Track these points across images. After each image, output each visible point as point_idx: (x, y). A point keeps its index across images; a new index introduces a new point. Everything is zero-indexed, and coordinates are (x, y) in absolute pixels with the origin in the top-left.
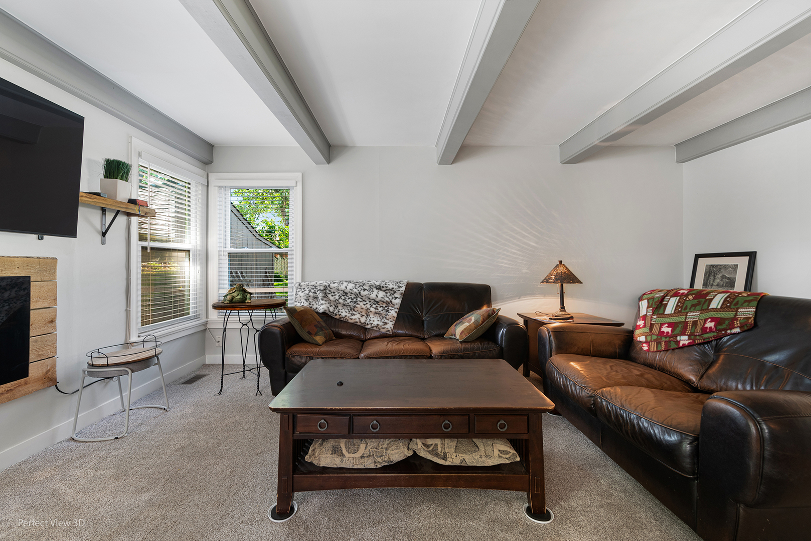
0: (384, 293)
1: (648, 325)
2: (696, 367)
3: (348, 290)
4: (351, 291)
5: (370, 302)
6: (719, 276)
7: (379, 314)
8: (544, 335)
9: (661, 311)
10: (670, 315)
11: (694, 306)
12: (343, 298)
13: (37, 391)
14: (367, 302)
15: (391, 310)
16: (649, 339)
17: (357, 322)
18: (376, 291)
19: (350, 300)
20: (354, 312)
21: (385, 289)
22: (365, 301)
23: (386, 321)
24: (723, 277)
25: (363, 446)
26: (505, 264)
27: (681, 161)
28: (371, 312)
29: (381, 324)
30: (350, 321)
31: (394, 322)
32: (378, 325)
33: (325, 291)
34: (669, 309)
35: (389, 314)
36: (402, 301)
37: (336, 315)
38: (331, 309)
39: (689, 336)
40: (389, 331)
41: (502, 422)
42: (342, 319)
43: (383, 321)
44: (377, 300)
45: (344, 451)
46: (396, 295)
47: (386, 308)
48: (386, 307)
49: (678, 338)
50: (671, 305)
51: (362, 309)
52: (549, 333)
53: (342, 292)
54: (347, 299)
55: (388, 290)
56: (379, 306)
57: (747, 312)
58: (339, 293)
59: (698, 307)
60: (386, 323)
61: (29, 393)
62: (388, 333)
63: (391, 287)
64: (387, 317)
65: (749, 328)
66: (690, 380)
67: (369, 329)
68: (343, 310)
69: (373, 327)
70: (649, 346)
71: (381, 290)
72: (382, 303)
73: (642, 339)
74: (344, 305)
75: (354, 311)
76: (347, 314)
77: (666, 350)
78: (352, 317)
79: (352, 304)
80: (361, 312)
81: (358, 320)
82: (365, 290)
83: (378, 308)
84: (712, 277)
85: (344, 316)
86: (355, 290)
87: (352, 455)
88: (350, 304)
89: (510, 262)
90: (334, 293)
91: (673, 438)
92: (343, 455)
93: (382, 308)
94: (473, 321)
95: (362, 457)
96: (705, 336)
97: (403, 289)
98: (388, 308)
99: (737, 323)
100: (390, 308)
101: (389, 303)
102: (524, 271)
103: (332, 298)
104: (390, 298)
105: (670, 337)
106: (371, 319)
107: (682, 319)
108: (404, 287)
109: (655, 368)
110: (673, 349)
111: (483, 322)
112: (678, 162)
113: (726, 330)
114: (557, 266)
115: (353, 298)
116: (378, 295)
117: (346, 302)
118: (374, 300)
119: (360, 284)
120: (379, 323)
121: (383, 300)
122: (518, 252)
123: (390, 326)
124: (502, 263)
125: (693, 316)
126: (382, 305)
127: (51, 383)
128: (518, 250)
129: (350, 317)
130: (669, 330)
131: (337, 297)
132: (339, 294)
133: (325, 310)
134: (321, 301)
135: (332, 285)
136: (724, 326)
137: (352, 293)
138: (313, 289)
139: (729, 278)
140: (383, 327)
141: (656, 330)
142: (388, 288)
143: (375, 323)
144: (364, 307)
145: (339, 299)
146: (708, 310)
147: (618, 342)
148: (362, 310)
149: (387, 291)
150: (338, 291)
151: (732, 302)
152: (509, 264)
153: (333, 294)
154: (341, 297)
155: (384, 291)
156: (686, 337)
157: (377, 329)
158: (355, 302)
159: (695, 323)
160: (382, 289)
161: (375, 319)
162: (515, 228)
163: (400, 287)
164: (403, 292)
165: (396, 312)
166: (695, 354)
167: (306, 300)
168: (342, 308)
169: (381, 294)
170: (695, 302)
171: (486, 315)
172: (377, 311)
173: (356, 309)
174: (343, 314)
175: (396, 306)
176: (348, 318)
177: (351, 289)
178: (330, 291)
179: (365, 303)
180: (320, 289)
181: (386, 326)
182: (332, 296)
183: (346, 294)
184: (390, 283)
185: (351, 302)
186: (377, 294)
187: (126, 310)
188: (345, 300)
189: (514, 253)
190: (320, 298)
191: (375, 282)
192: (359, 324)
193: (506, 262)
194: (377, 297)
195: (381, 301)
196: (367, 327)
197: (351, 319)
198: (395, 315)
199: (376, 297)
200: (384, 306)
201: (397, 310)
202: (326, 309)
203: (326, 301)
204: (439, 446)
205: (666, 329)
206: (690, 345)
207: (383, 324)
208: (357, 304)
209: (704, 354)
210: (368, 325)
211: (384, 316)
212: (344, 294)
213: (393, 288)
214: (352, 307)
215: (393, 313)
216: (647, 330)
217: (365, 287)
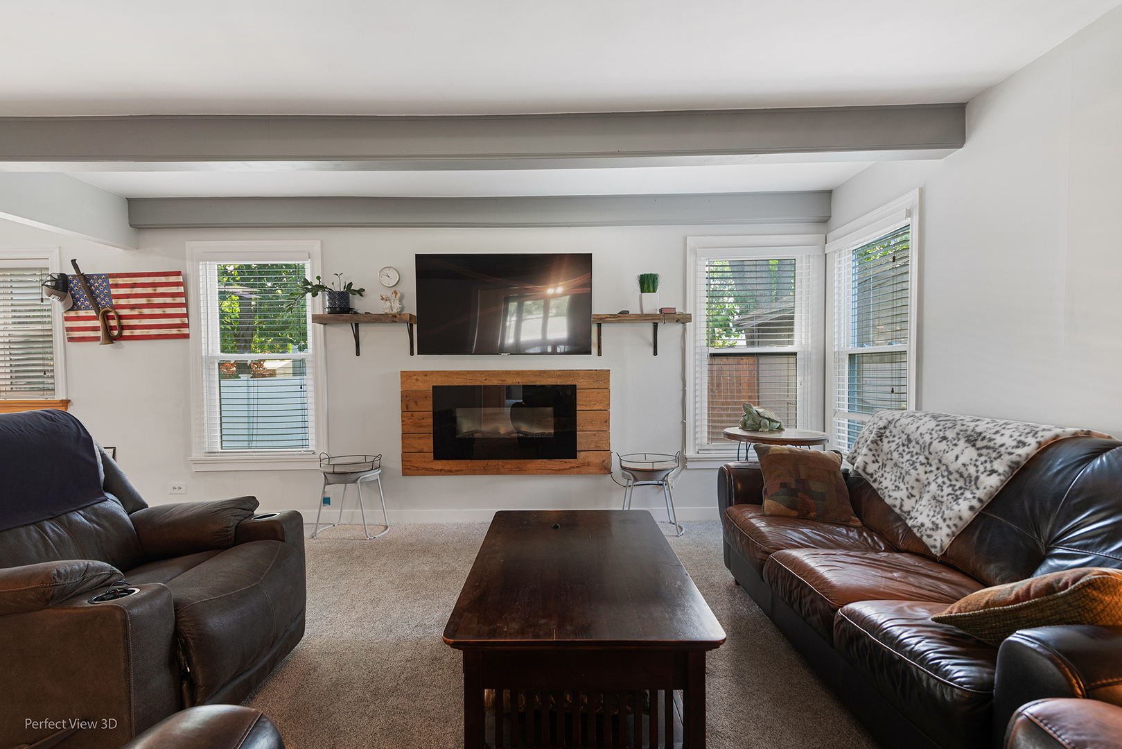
0: (975, 454)
7: (938, 501)
13: (596, 474)
15: (965, 499)
18: (961, 446)
20: (901, 484)
21: (983, 443)
23: (941, 521)
28: (929, 491)
29: (928, 524)
30: (886, 500)
31: (956, 531)
32: (923, 525)
36: (1000, 483)
38: (873, 469)
40: (933, 546)
42: (879, 493)
43: (936, 519)
44: (954, 467)
46: (997, 465)
47: (958, 492)
48: (960, 488)
51: (918, 480)
54: (903, 454)
55: (988, 448)
56: (948, 483)
61: (590, 473)
62: (933, 549)
63: (999, 440)
64: (948, 513)
67: (906, 527)
68: (889, 475)
69: (915, 526)
71: (974, 445)
72: (958, 476)
75: (903, 480)
76: (890, 484)
78: (893, 493)
80: (913, 488)
82: (945, 438)
83: (945, 487)
85: (884, 487)
93: (950, 490)
98: (962, 494)
100: (967, 493)
101: (970, 481)
103: (885, 446)
104: (982, 468)
106: (920, 508)
108: (1031, 447)
116: (961, 456)
119: (946, 424)
120: (928, 521)
121: (963, 469)
123: (944, 536)
126: (954, 482)
127: (606, 471)
129: (891, 493)
140: (929, 532)
142: (991, 444)
143: (922, 519)
144: (923, 477)
145: (895, 450)
148: (915, 484)
149: (984, 451)
155: (979, 449)
157: (919, 534)
158: (912, 464)
160: (977, 442)
161: (927, 511)
163: (1019, 446)
164: (1018, 460)
165: (973, 508)
168: (890, 470)
169: (968, 455)
172: (939, 492)
173: (907, 478)
174: (886, 483)
175: (980, 493)
176: (887, 494)
179: (928, 469)
181: (934, 534)
184: (1001, 431)
185: (907, 461)
186: (960, 452)
187: (683, 422)
188: (900, 454)
194: (957, 459)
195: (958, 471)
196: (906, 522)
197: (891, 497)
199: (954, 459)
200: (958, 485)
201: (977, 504)
207: (933, 526)
208: (914, 468)
210: (909, 517)
211: (944, 508)
213: (1002, 445)
214: (904, 472)
215: (964, 507)
217: (950, 433)
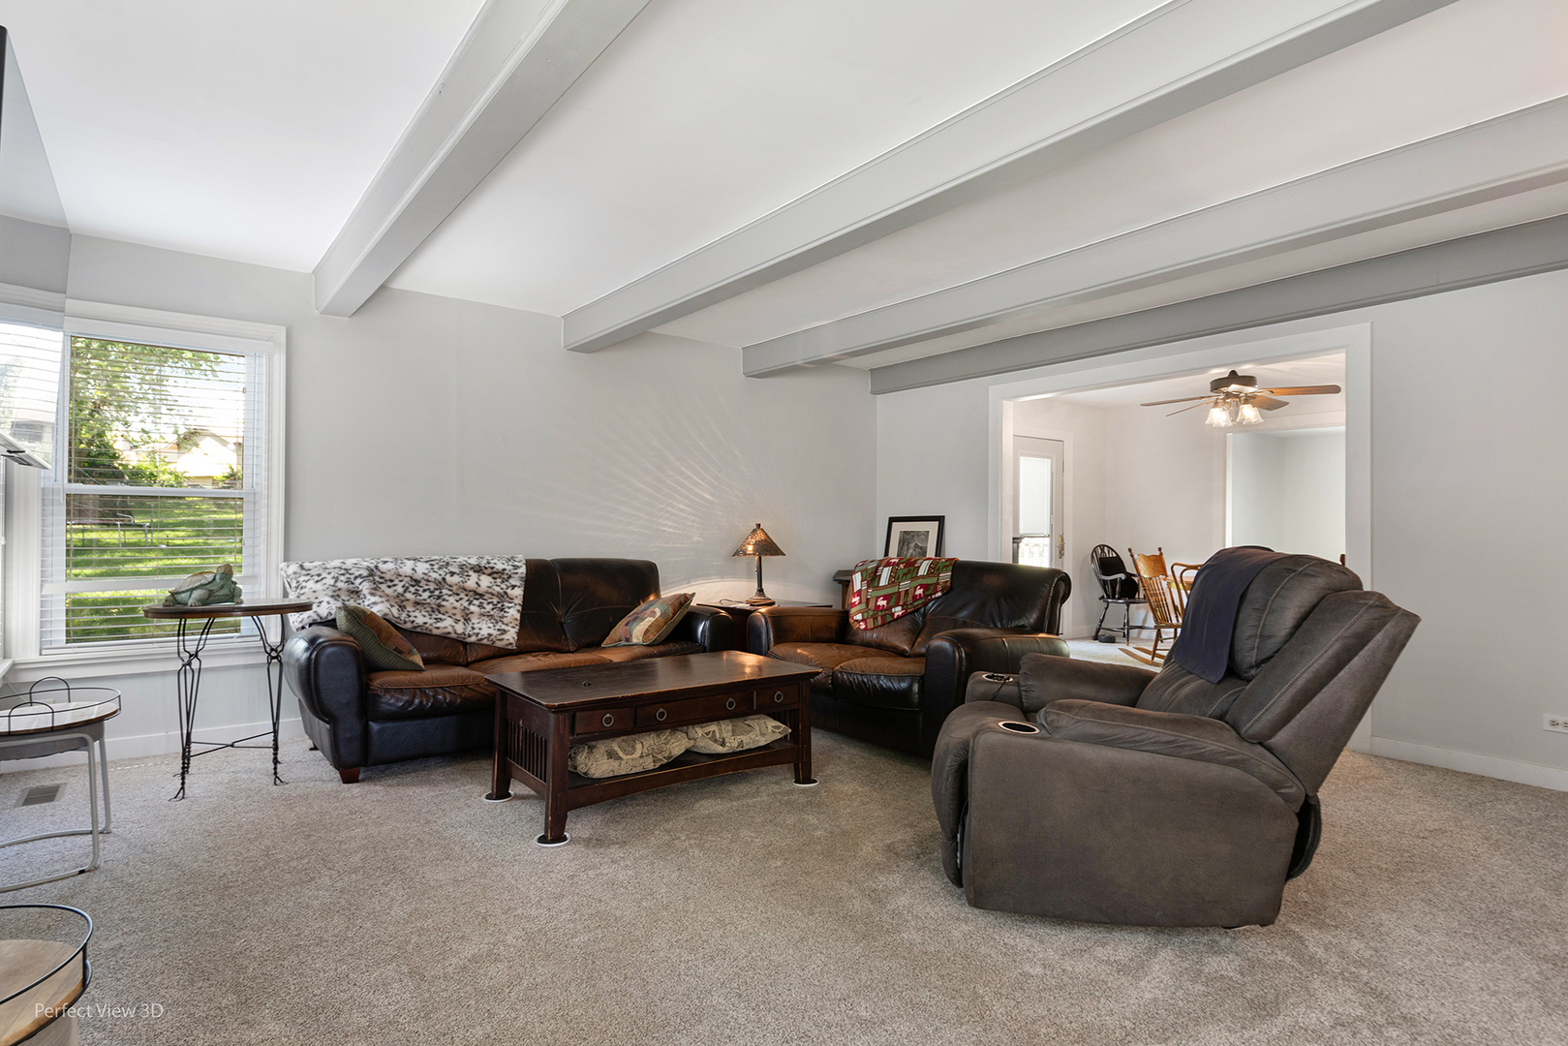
0: (490, 579)
1: (864, 600)
2: (909, 636)
3: (419, 575)
4: (426, 577)
5: (467, 595)
6: (912, 545)
7: (488, 616)
8: (759, 623)
9: (876, 584)
10: (885, 587)
11: (905, 574)
12: (412, 589)
14: (462, 595)
15: (509, 608)
16: (865, 617)
17: (449, 633)
18: (474, 576)
19: (427, 594)
20: (440, 616)
21: (489, 571)
22: (458, 595)
23: (504, 627)
24: (916, 546)
25: (639, 746)
26: (670, 527)
27: (874, 392)
28: (472, 613)
29: (495, 633)
30: (435, 632)
31: (518, 628)
32: (490, 635)
33: (371, 578)
34: (883, 582)
35: (506, 614)
36: (524, 591)
37: (405, 622)
38: (395, 611)
39: (902, 606)
40: (511, 644)
41: (779, 693)
42: (418, 630)
43: (497, 627)
44: (480, 590)
45: (621, 754)
46: (513, 582)
47: (499, 605)
48: (499, 603)
49: (893, 610)
50: (885, 574)
51: (455, 608)
52: (766, 619)
53: (409, 579)
54: (420, 593)
55: (497, 573)
56: (485, 602)
57: (946, 576)
58: (401, 581)
59: (909, 576)
60: (504, 632)
62: (510, 647)
63: (499, 567)
64: (504, 620)
65: (948, 591)
66: (905, 650)
67: (471, 643)
68: (417, 613)
69: (482, 639)
70: (866, 624)
71: (484, 573)
72: (490, 596)
73: (859, 617)
74: (417, 603)
75: (440, 613)
76: (426, 620)
77: (883, 625)
78: (439, 625)
79: (432, 601)
80: (454, 615)
81: (450, 629)
82: (452, 574)
83: (485, 605)
84: (906, 546)
85: (421, 623)
86: (434, 575)
87: (631, 757)
88: (428, 601)
89: (675, 525)
90: (391, 581)
91: (904, 685)
92: (621, 758)
93: (491, 606)
94: (658, 614)
95: (641, 757)
96: (916, 604)
97: (523, 570)
98: (503, 605)
99: (939, 587)
100: (506, 604)
101: (503, 596)
102: (696, 539)
103: (389, 591)
104: (503, 586)
105: (886, 610)
106: (475, 626)
107: (895, 589)
108: (524, 567)
109: (872, 647)
110: (889, 622)
111: (674, 614)
112: (872, 393)
113: (931, 595)
114: (754, 531)
115: (432, 589)
116: (480, 583)
117: (421, 598)
118: (475, 592)
119: (441, 564)
120: (491, 631)
121: (490, 590)
122: (688, 509)
123: (511, 635)
124: (665, 525)
125: (905, 585)
126: (490, 600)
128: (688, 506)
129: (435, 625)
130: (885, 603)
131: (400, 590)
132: (402, 583)
133: (386, 614)
134: (369, 597)
135: (382, 567)
136: (930, 592)
137: (428, 581)
138: (343, 575)
139: (921, 548)
140: (499, 637)
141: (872, 605)
142: (494, 570)
143: (485, 632)
144: (457, 605)
145: (405, 592)
146: (917, 578)
147: (833, 624)
148: (455, 611)
149: (495, 576)
150: (401, 578)
151: (934, 569)
152: (675, 528)
153: (389, 584)
154: (408, 588)
155: (489, 575)
156: (900, 608)
157: (490, 643)
158: (439, 597)
159: (907, 592)
160: (485, 571)
161: (484, 626)
162: (684, 469)
163: (516, 567)
164: (524, 575)
165: (519, 611)
166: (906, 624)
167: (332, 596)
168: (414, 609)
169: (486, 581)
170: (906, 570)
171: (677, 604)
172: (483, 610)
173: (442, 610)
174: (420, 620)
175: (516, 601)
176: (431, 627)
177: (424, 574)
178: (381, 578)
179: (457, 598)
180: (360, 575)
181: (505, 637)
182: (389, 587)
183: (417, 582)
184: (495, 561)
185: (430, 597)
186: (477, 580)
188: (416, 593)
189: (682, 510)
190: (365, 592)
191: (466, 559)
192: (453, 636)
193: (671, 524)
194: (479, 586)
195: (487, 592)
196: (469, 640)
197: (438, 628)
198: (518, 616)
199: (476, 586)
200: (495, 601)
201: (520, 608)
202: (387, 611)
203: (381, 596)
204: (717, 732)
205: (882, 603)
206: (903, 615)
207: (499, 633)
208: (444, 600)
209: (915, 622)
210: (470, 636)
211: (498, 619)
212: (413, 583)
213: (504, 570)
214: (433, 606)
215: (513, 613)
216: (863, 606)
217: (452, 569)
